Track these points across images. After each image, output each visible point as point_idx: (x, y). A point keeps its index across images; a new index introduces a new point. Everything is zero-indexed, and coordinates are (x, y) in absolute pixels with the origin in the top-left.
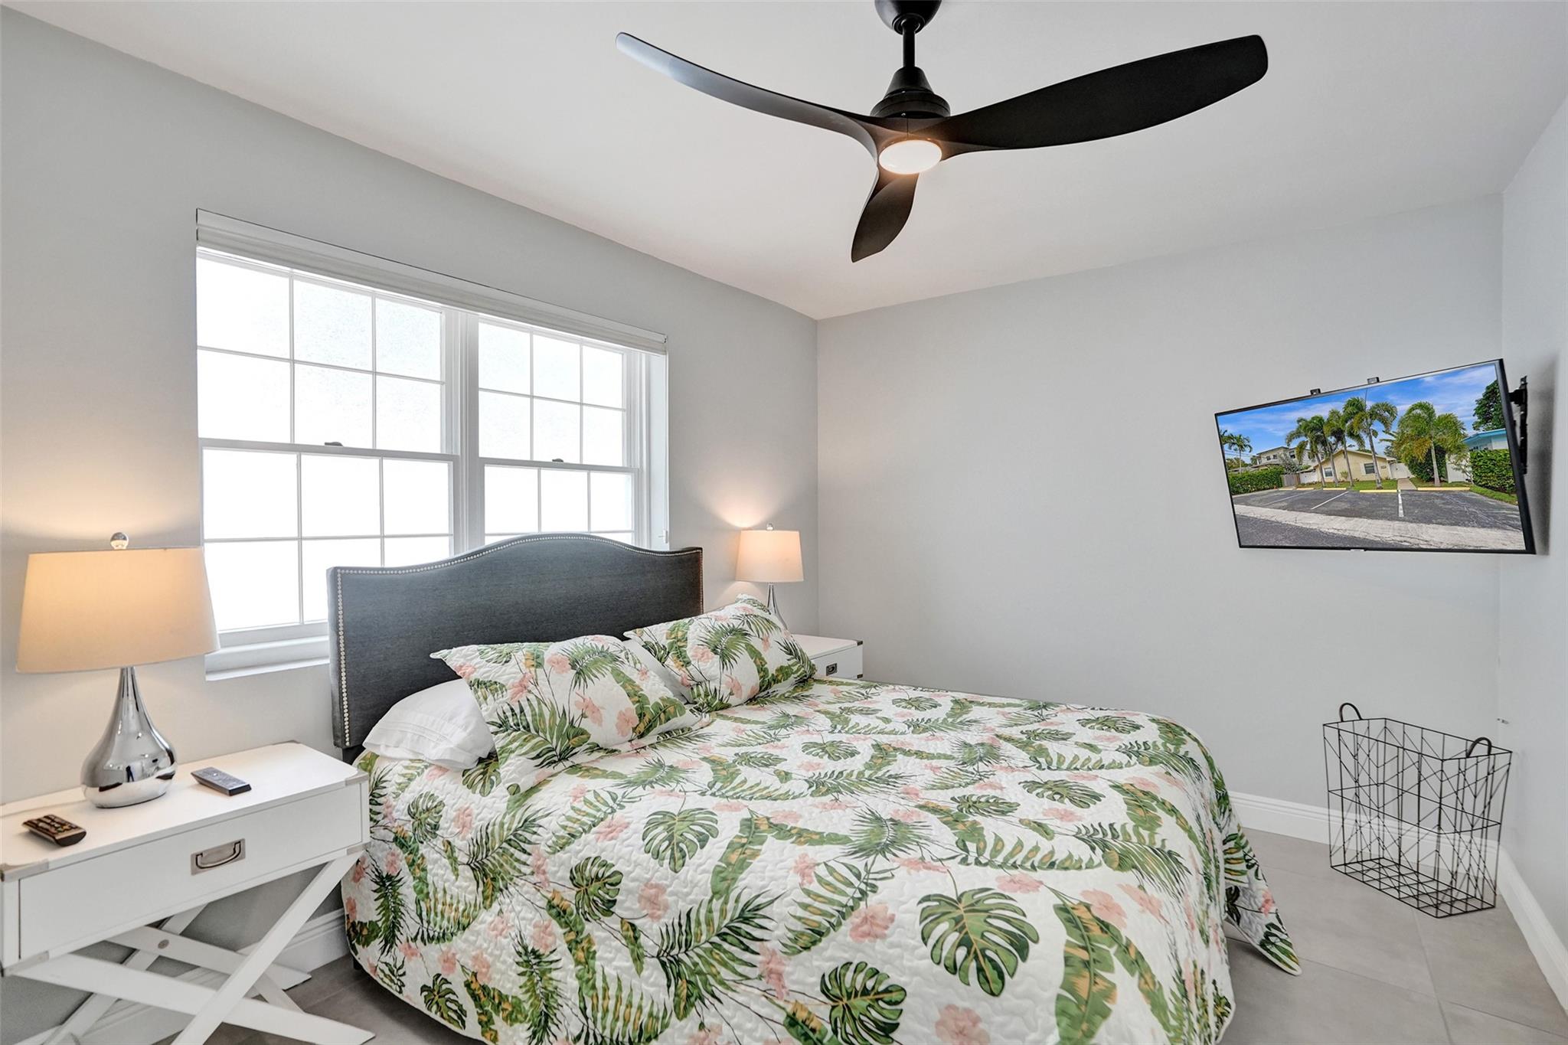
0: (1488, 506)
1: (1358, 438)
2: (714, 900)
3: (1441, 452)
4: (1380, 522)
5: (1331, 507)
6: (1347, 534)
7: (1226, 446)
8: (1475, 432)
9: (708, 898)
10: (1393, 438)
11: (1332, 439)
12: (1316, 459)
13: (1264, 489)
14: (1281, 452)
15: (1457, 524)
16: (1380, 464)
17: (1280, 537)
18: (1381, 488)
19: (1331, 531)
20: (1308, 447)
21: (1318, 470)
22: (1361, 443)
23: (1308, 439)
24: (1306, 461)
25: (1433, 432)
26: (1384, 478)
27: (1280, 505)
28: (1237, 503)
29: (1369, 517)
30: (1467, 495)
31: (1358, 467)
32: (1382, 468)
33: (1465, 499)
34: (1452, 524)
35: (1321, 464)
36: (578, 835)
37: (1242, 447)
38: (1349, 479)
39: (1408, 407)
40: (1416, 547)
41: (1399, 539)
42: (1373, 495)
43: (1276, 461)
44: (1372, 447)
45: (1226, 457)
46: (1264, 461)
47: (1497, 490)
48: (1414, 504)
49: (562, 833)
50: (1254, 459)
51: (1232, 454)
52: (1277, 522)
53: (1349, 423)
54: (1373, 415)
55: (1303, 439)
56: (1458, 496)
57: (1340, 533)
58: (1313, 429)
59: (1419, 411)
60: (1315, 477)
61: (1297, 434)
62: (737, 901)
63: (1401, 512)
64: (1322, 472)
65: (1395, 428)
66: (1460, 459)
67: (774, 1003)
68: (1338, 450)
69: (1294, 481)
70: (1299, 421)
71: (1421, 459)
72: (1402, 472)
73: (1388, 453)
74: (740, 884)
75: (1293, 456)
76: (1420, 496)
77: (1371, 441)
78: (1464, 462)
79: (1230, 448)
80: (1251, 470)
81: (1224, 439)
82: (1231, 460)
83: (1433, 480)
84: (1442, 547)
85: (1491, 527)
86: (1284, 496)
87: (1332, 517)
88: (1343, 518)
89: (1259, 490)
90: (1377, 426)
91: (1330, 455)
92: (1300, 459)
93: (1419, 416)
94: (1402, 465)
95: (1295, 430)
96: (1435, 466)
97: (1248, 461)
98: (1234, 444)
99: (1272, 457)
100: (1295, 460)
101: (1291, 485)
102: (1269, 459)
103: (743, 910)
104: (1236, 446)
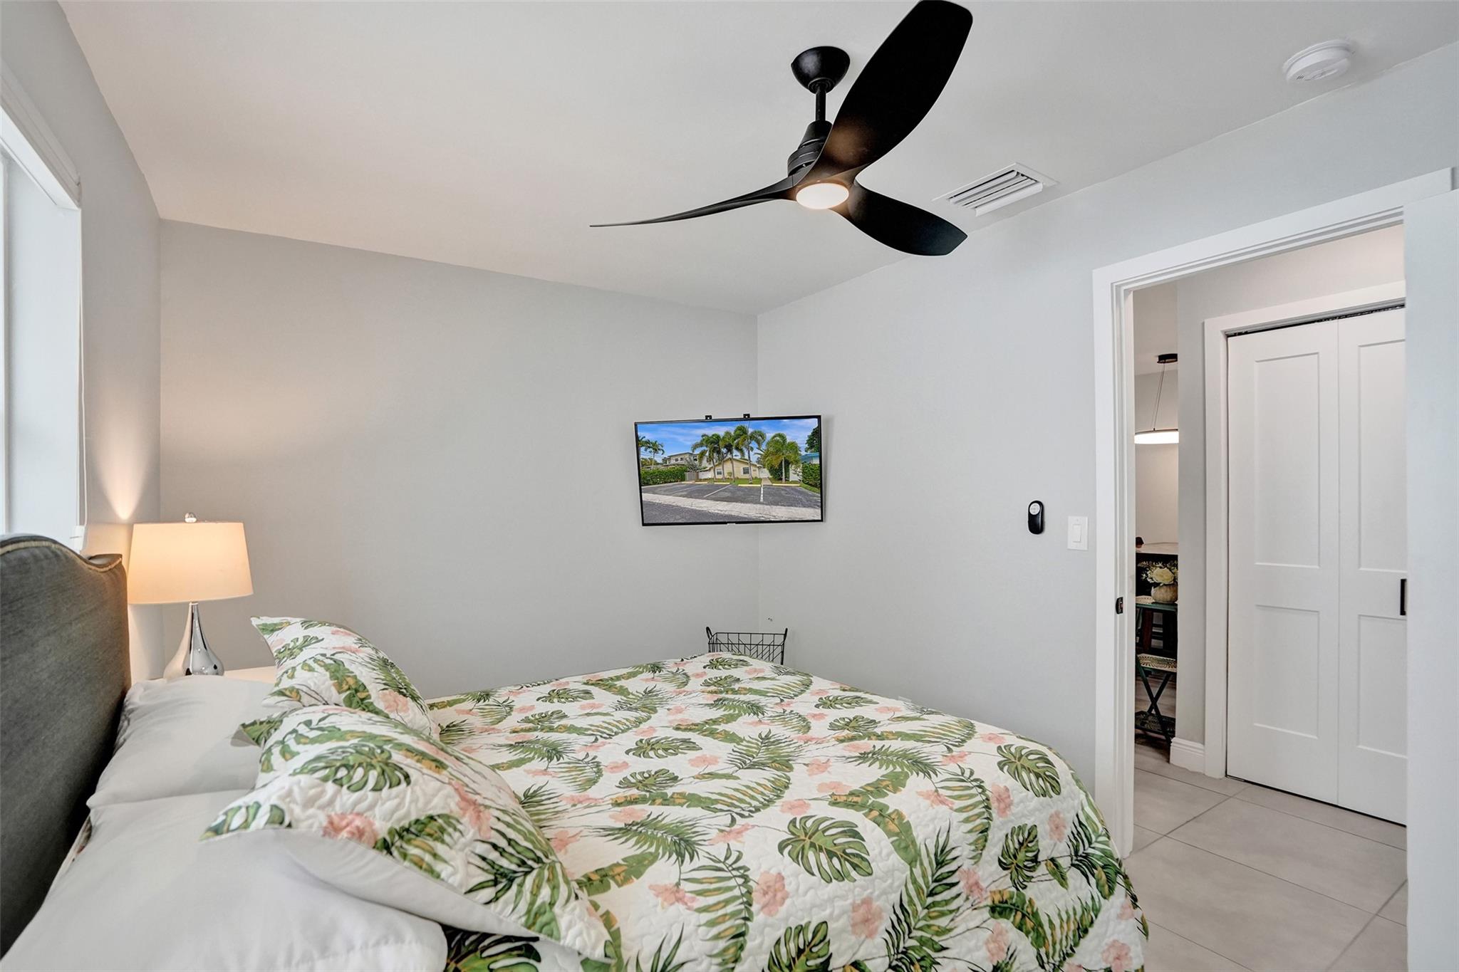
0: (808, 495)
1: (741, 451)
2: (914, 869)
3: (787, 463)
4: (749, 505)
5: (718, 496)
6: (726, 513)
7: (642, 449)
8: (806, 453)
9: (909, 872)
10: (762, 453)
11: (724, 450)
12: (712, 462)
13: (670, 482)
14: (687, 456)
15: (792, 506)
16: (753, 468)
17: (678, 517)
18: (751, 483)
19: (716, 511)
20: (707, 454)
21: (712, 470)
22: (743, 454)
23: (708, 449)
24: (705, 463)
25: (784, 451)
26: (754, 477)
27: (680, 494)
28: (647, 492)
29: (742, 502)
30: (798, 488)
31: (739, 470)
32: (754, 470)
33: (796, 491)
34: (789, 506)
35: (715, 466)
36: (744, 929)
37: (656, 451)
38: (732, 477)
39: (772, 435)
40: (768, 520)
41: (759, 515)
42: (746, 488)
43: (683, 462)
44: (749, 457)
45: (641, 456)
46: (673, 462)
47: (813, 486)
48: (770, 494)
49: (722, 944)
50: (665, 460)
51: (646, 454)
52: (677, 506)
53: (737, 441)
54: (752, 437)
55: (705, 448)
56: (793, 489)
57: (722, 513)
58: (712, 443)
59: (778, 438)
60: (710, 475)
61: (701, 445)
62: (928, 855)
63: (762, 498)
64: (714, 471)
65: (764, 447)
66: (796, 468)
67: (981, 908)
68: (727, 458)
69: (695, 477)
70: (703, 436)
71: (777, 467)
72: (765, 474)
73: (758, 462)
74: (919, 841)
75: (696, 460)
76: (773, 489)
77: (749, 453)
78: (799, 470)
79: (646, 450)
80: (661, 468)
81: (639, 443)
82: (645, 459)
83: (781, 479)
84: (783, 519)
85: (808, 507)
86: (685, 487)
87: (718, 502)
88: (726, 503)
89: (665, 483)
90: (754, 444)
91: (722, 461)
92: (701, 462)
93: (778, 441)
94: (766, 469)
95: (699, 441)
96: (784, 471)
97: (659, 460)
98: (649, 447)
99: (679, 459)
100: (697, 462)
101: (691, 480)
102: (677, 460)
103: (936, 859)
104: (651, 449)
